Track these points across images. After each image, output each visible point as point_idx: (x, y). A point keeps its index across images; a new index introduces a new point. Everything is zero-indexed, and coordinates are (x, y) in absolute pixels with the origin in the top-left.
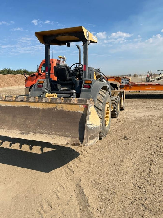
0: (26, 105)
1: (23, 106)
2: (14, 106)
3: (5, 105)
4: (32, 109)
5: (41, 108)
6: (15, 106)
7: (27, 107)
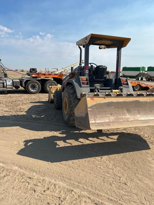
0: (136, 100)
1: (134, 100)
2: (125, 101)
3: (117, 101)
4: (141, 102)
5: (148, 101)
6: (127, 101)
7: (137, 101)
